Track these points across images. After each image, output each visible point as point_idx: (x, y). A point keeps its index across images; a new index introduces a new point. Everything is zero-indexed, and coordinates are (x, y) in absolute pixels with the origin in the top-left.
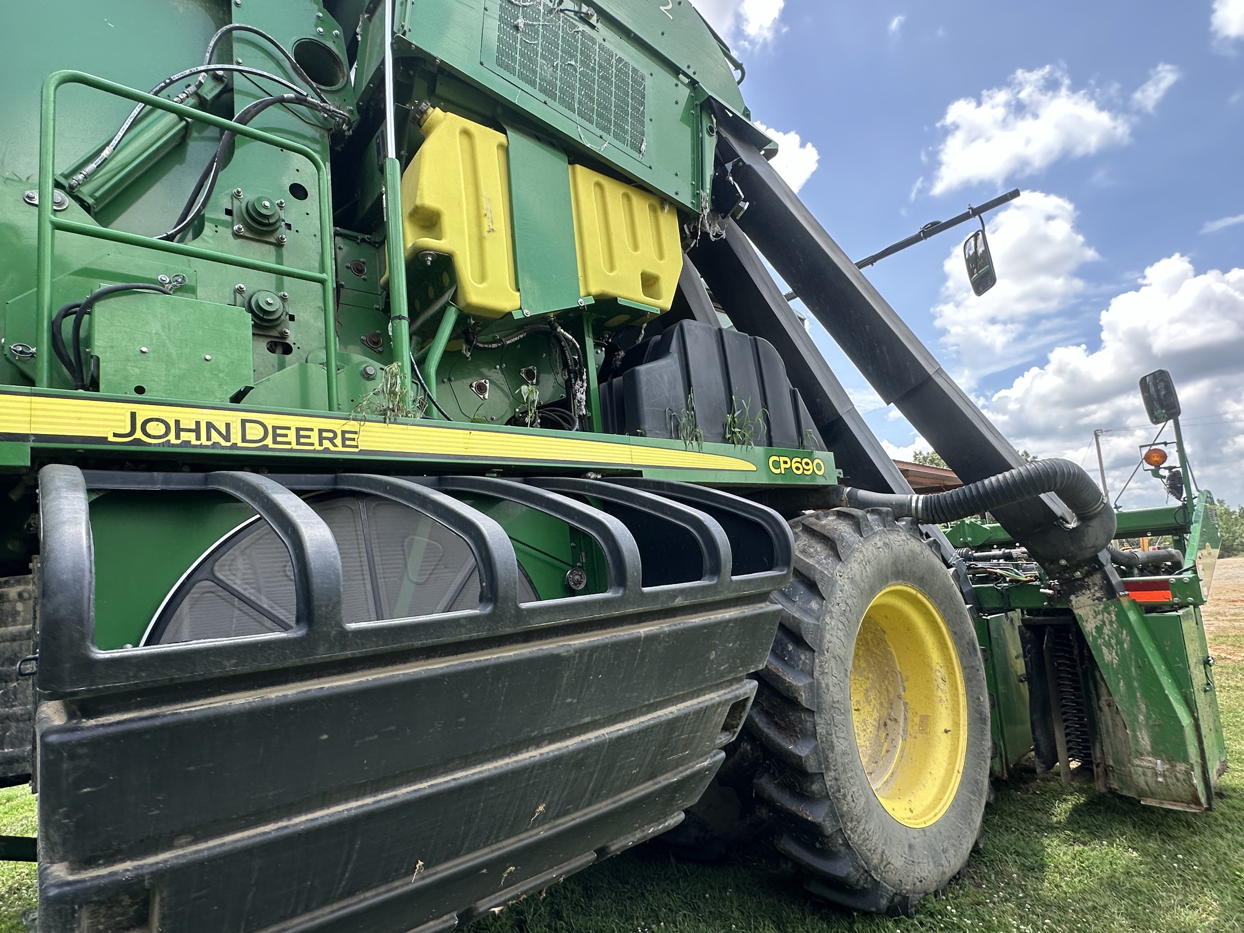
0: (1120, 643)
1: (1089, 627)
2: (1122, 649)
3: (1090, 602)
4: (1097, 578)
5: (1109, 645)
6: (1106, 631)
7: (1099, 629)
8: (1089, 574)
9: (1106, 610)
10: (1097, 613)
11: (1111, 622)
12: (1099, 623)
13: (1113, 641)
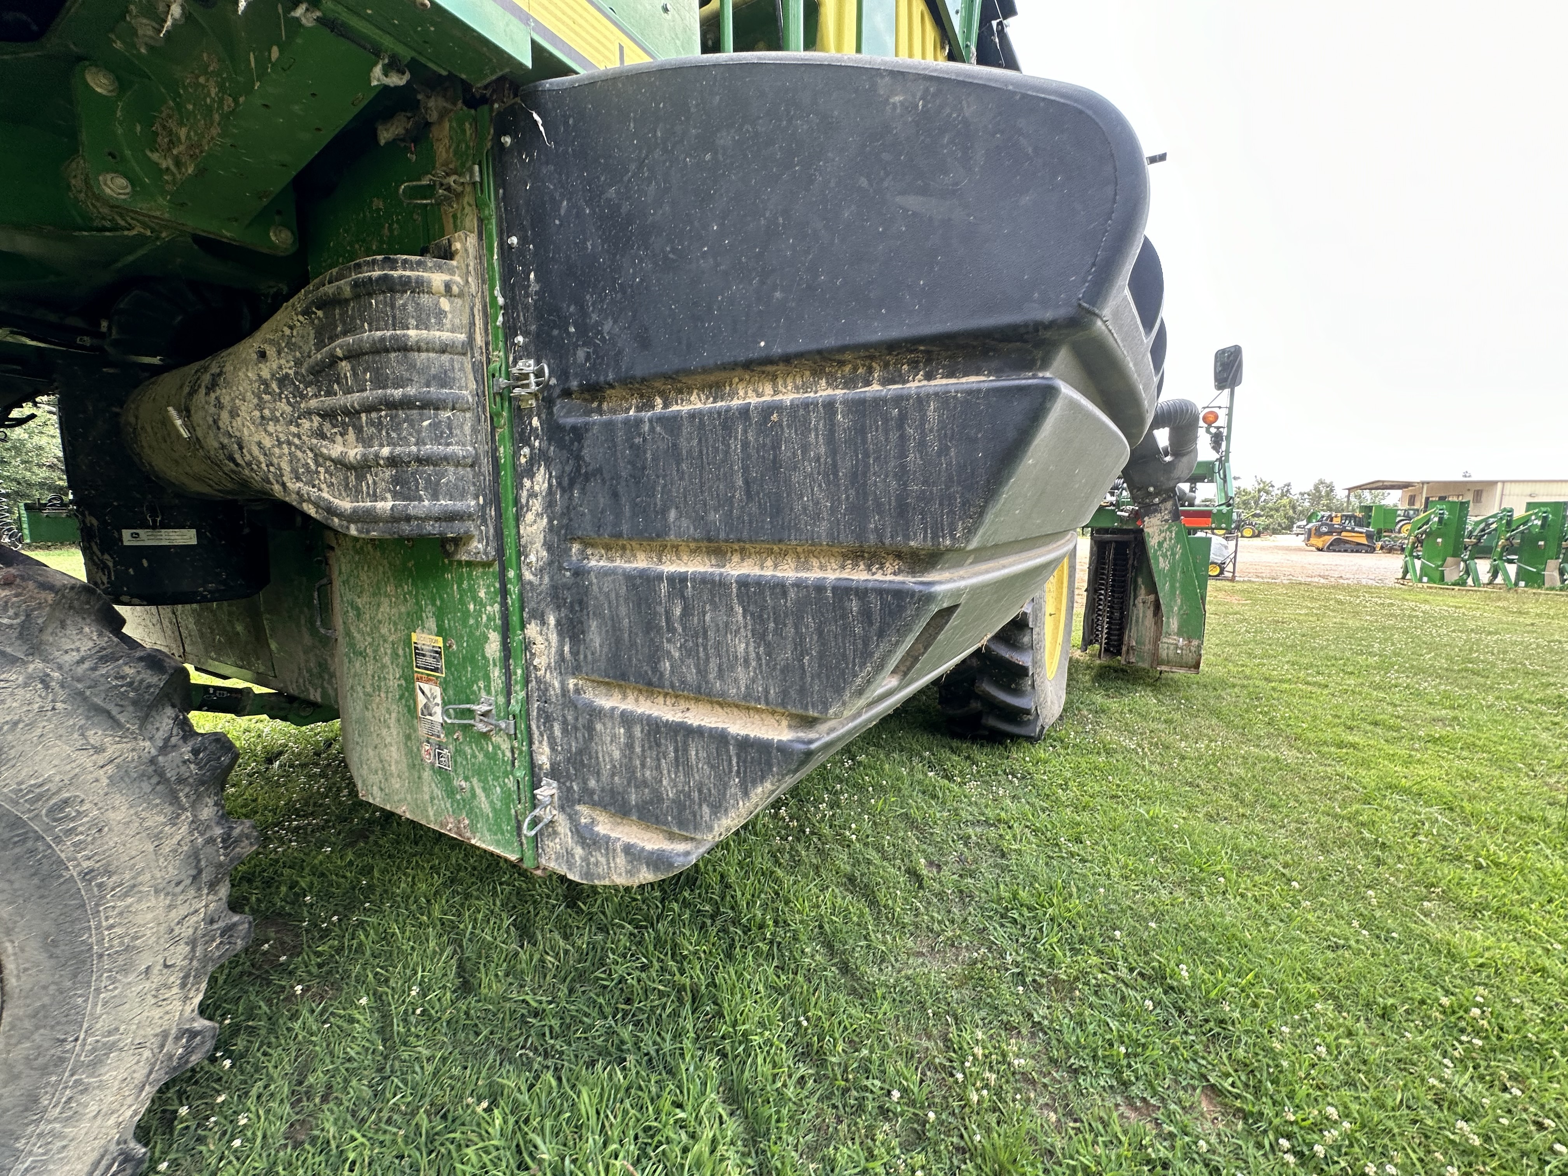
0: (1173, 554)
1: (1153, 542)
2: (1174, 559)
3: (1159, 523)
4: (1169, 504)
5: (1165, 556)
6: (1165, 545)
7: (1160, 544)
8: (1163, 501)
9: (1169, 529)
10: (1161, 531)
11: (1171, 539)
12: (1161, 539)
13: (1169, 553)
